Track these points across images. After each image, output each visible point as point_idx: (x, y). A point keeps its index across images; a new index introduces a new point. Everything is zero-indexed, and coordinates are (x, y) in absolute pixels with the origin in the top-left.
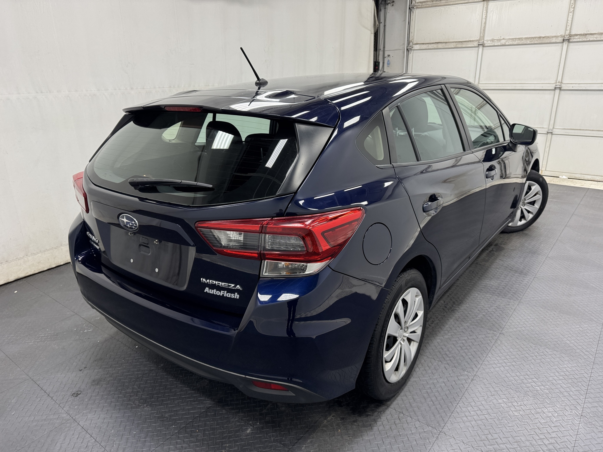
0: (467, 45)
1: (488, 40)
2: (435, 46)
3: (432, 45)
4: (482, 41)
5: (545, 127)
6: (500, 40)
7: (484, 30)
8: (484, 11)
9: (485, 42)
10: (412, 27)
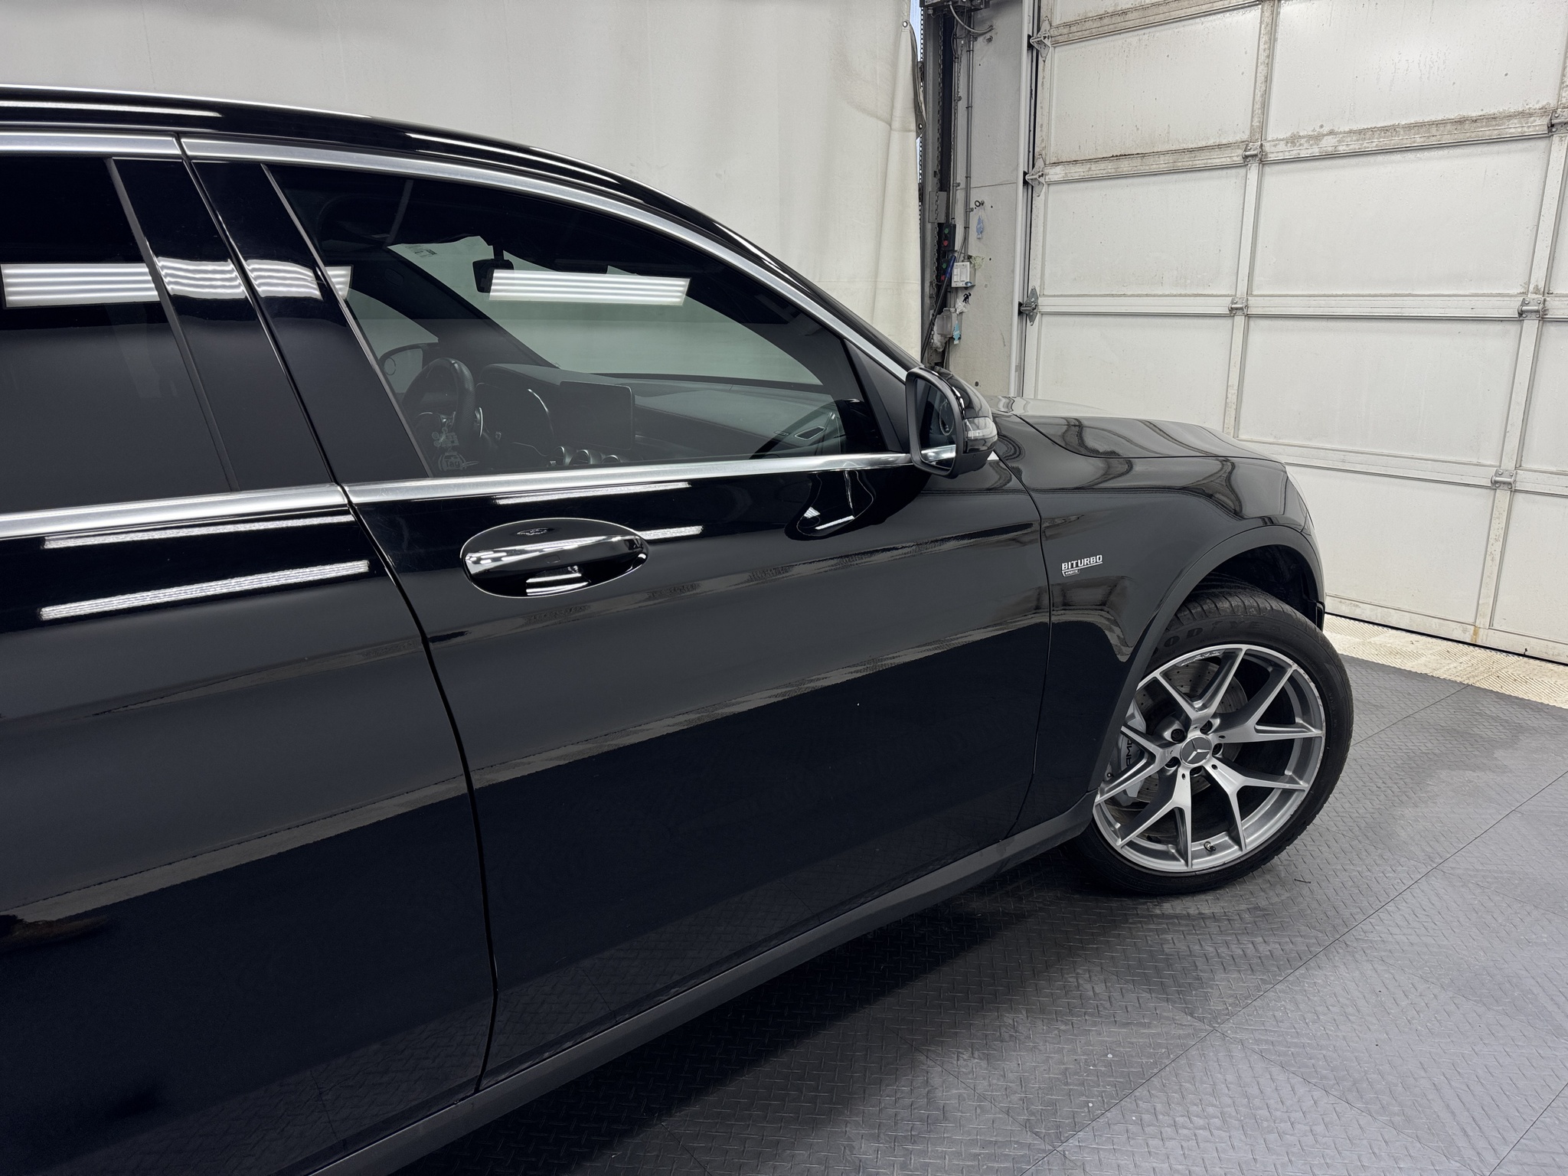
0: (1209, 161)
1: (1277, 140)
2: (1109, 167)
3: (1102, 165)
4: (1259, 143)
5: (1488, 463)
6: (1317, 138)
7: (1265, 106)
8: (1262, 36)
9: (1268, 147)
10: (1042, 108)
